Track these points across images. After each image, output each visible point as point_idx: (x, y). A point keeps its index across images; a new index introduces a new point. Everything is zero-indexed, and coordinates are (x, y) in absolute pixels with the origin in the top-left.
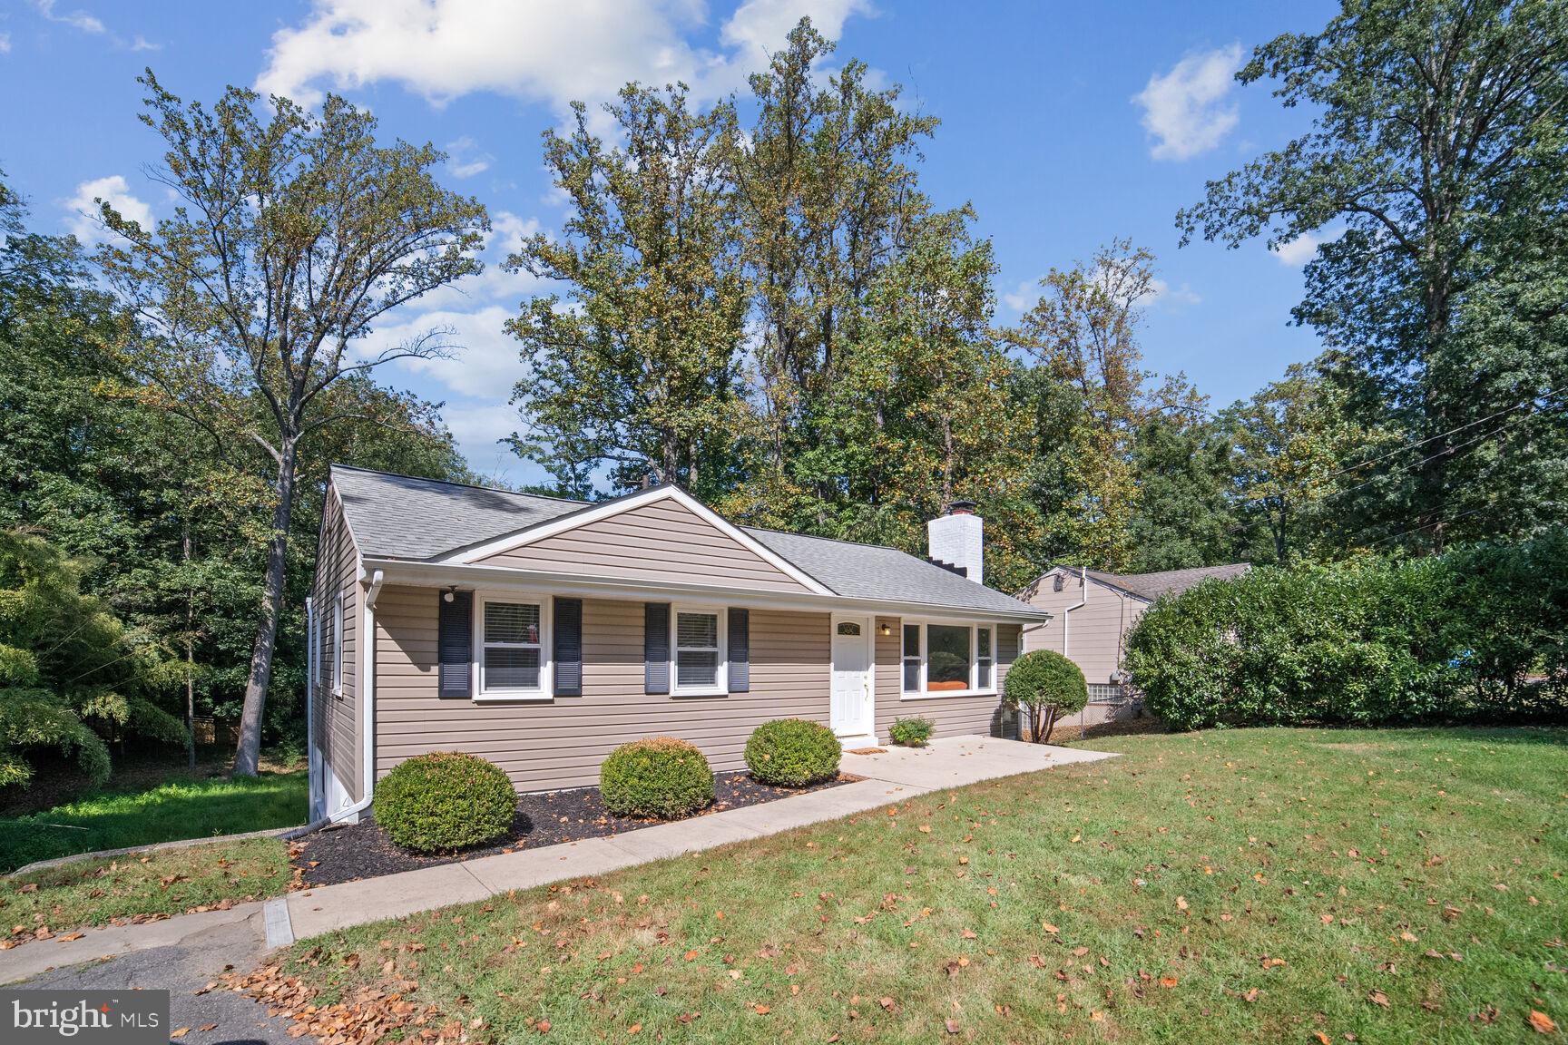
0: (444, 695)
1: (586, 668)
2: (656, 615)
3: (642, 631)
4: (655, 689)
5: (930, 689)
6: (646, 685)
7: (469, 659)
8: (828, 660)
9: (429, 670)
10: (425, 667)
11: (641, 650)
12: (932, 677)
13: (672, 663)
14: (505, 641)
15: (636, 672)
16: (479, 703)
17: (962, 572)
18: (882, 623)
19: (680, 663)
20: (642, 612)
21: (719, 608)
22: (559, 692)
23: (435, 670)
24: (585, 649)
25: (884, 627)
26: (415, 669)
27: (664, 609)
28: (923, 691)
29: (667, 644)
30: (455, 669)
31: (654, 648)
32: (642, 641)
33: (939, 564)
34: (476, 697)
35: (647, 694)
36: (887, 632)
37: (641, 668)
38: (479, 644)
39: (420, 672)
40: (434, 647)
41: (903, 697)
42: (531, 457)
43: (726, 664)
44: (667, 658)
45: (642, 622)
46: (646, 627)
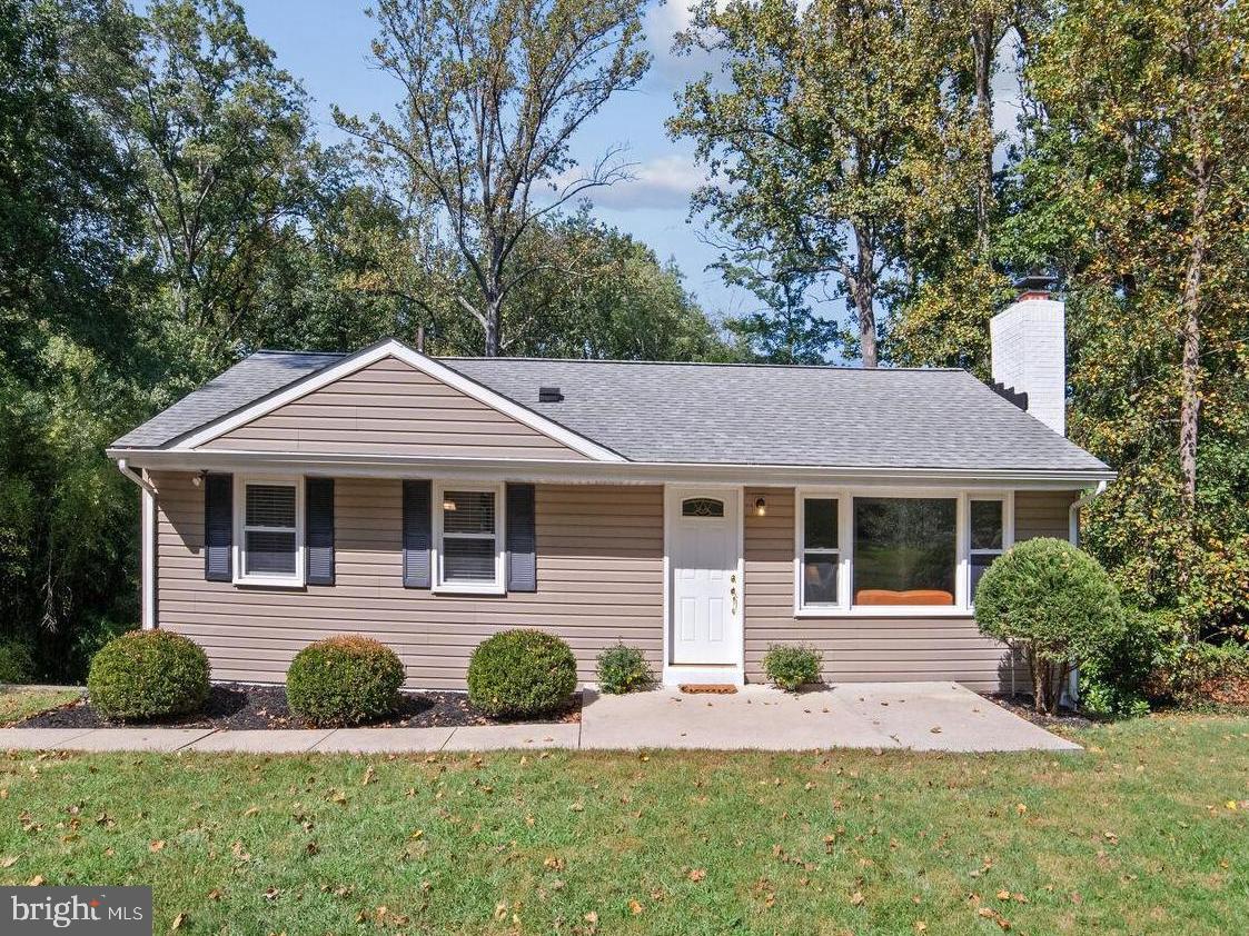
0: (210, 577)
1: (339, 555)
2: (415, 495)
3: (399, 515)
4: (415, 583)
5: (855, 601)
6: (405, 576)
7: (229, 543)
8: (658, 553)
9: (198, 552)
10: (194, 549)
11: (400, 536)
12: (861, 583)
13: (434, 552)
14: (266, 524)
15: (392, 561)
16: (240, 587)
17: (1021, 401)
18: (756, 497)
19: (447, 553)
20: (399, 492)
21: (496, 484)
22: (311, 581)
23: (202, 552)
24: (338, 535)
25: (760, 503)
26: (186, 551)
27: (425, 486)
28: (843, 605)
29: (429, 530)
30: (218, 552)
31: (414, 534)
32: (400, 525)
33: (998, 389)
34: (236, 580)
35: (406, 588)
36: (762, 512)
37: (398, 557)
38: (240, 527)
39: (191, 554)
40: (202, 530)
41: (798, 613)
42: (740, 283)
43: (503, 554)
44: (427, 545)
45: (399, 503)
46: (405, 509)
